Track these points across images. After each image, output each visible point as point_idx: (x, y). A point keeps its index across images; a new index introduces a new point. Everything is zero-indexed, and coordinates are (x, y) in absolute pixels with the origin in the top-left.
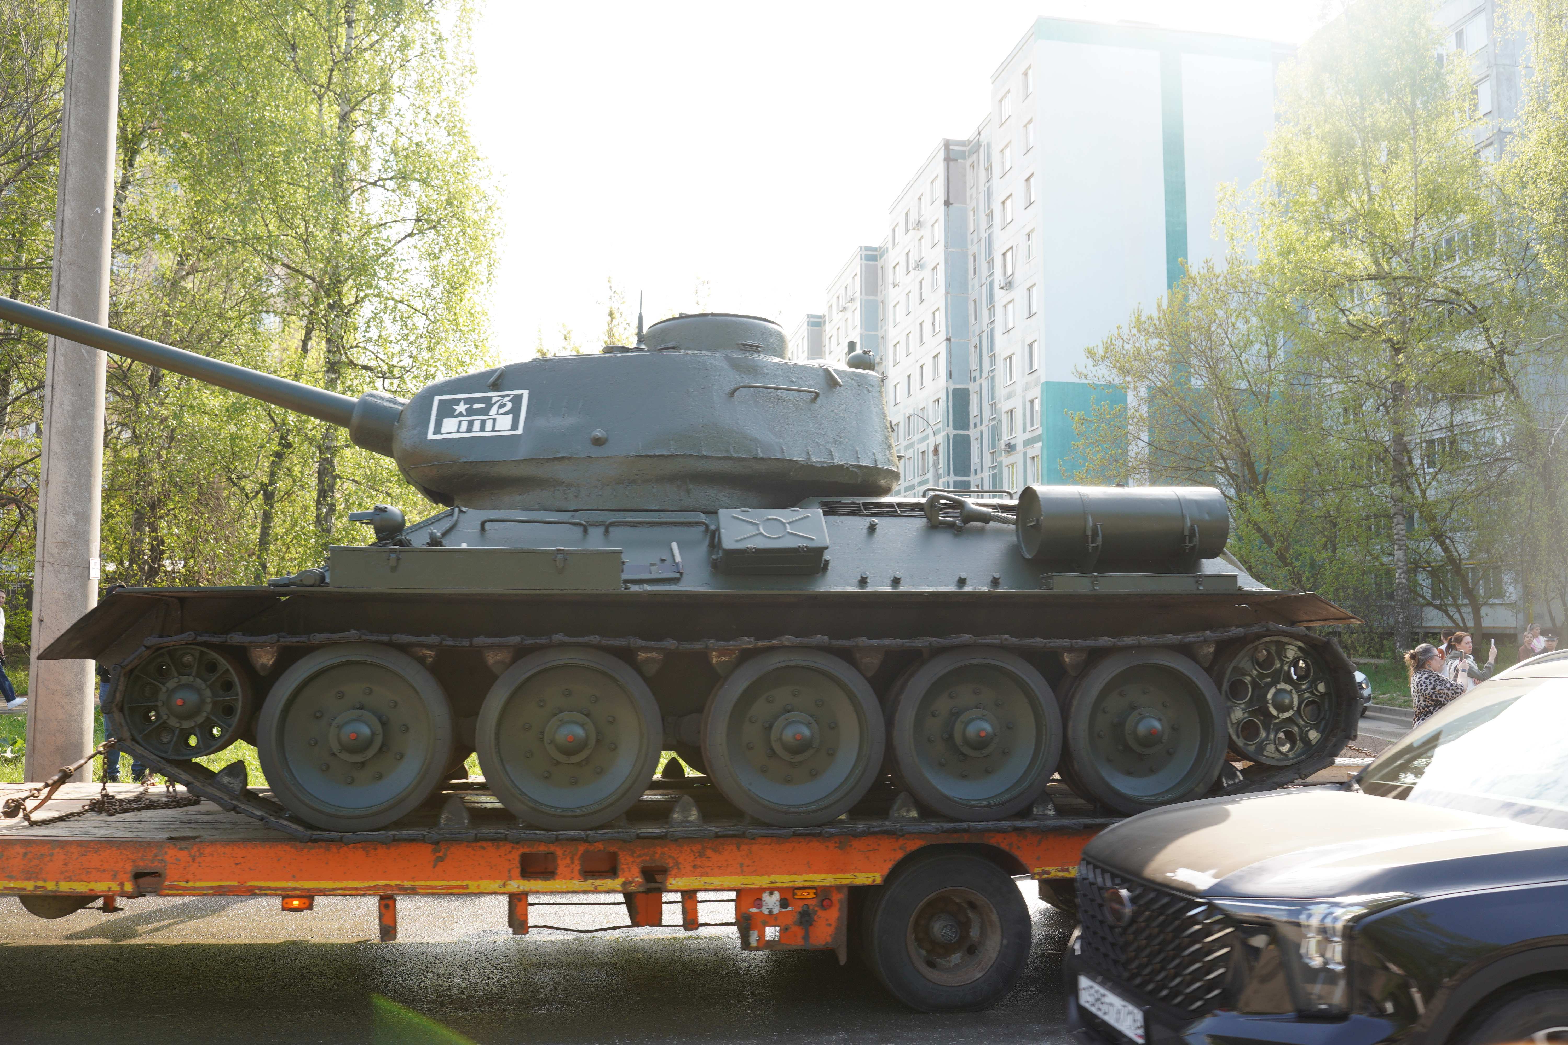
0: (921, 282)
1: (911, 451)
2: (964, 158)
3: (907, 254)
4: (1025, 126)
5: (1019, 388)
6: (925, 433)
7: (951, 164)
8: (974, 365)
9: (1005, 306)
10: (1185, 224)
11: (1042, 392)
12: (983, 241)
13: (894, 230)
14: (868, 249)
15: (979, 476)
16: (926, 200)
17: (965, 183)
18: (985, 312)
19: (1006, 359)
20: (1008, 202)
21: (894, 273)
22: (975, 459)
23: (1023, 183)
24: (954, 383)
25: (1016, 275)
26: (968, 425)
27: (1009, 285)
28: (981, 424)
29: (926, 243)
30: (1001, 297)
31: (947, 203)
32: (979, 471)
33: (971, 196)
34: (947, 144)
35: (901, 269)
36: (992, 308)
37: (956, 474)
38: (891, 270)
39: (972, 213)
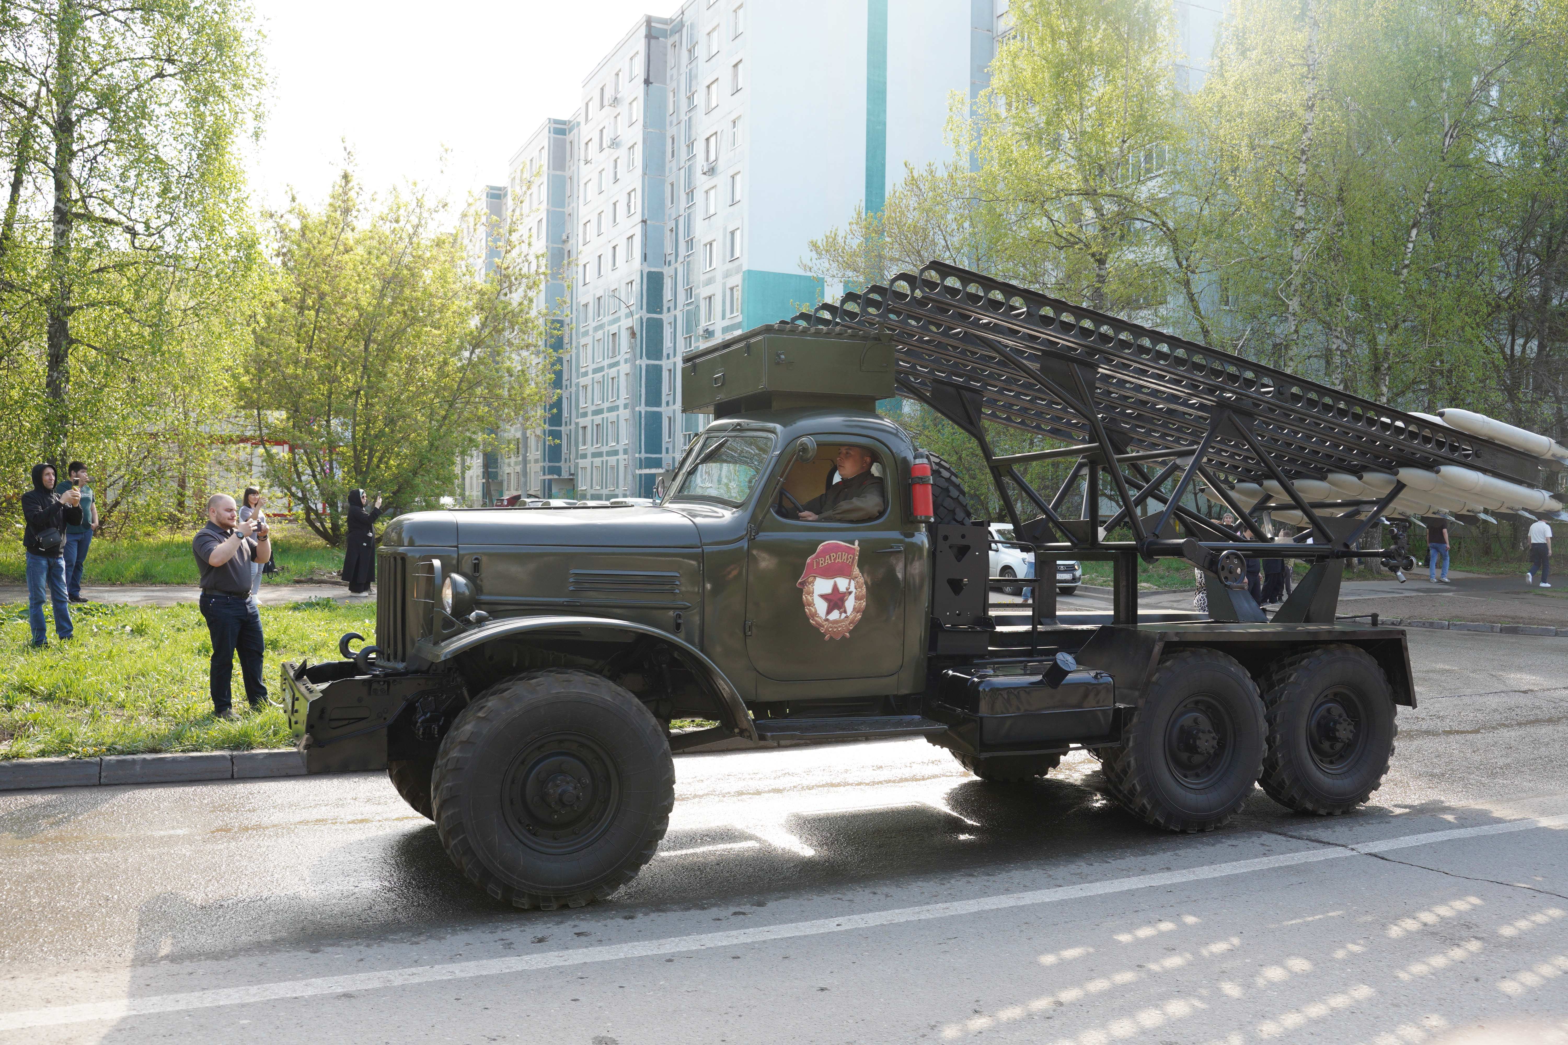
0: (616, 161)
1: (600, 332)
2: (666, 37)
3: (601, 131)
4: (735, 11)
5: (719, 275)
6: (616, 316)
7: (653, 41)
8: (669, 249)
9: (707, 192)
10: (885, 124)
11: (744, 280)
12: (683, 124)
13: (587, 104)
14: (556, 122)
15: (672, 360)
16: (624, 77)
17: (666, 62)
18: (683, 196)
19: (706, 245)
20: (714, 87)
21: (586, 149)
22: (667, 344)
23: (730, 70)
24: (649, 266)
25: (720, 162)
26: (662, 309)
27: (711, 171)
28: (675, 308)
29: (622, 121)
30: (702, 182)
31: (647, 82)
32: (671, 356)
33: (672, 76)
34: (649, 21)
35: (594, 146)
36: (690, 194)
37: (648, 358)
38: (583, 146)
39: (671, 94)
